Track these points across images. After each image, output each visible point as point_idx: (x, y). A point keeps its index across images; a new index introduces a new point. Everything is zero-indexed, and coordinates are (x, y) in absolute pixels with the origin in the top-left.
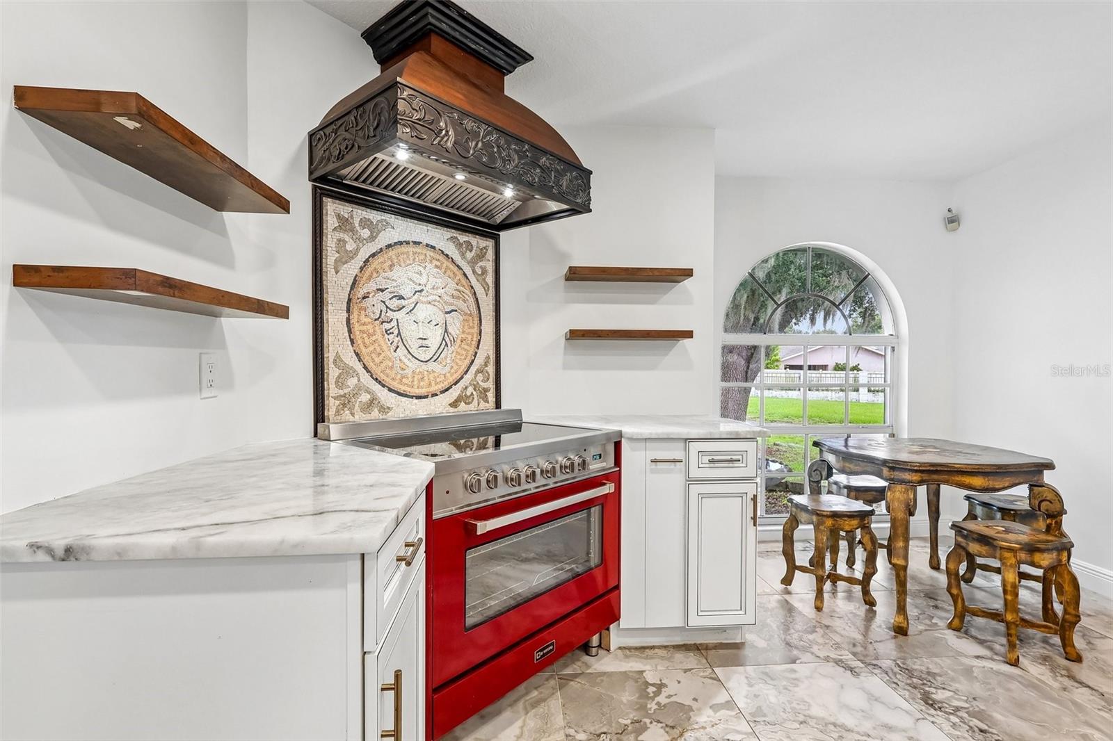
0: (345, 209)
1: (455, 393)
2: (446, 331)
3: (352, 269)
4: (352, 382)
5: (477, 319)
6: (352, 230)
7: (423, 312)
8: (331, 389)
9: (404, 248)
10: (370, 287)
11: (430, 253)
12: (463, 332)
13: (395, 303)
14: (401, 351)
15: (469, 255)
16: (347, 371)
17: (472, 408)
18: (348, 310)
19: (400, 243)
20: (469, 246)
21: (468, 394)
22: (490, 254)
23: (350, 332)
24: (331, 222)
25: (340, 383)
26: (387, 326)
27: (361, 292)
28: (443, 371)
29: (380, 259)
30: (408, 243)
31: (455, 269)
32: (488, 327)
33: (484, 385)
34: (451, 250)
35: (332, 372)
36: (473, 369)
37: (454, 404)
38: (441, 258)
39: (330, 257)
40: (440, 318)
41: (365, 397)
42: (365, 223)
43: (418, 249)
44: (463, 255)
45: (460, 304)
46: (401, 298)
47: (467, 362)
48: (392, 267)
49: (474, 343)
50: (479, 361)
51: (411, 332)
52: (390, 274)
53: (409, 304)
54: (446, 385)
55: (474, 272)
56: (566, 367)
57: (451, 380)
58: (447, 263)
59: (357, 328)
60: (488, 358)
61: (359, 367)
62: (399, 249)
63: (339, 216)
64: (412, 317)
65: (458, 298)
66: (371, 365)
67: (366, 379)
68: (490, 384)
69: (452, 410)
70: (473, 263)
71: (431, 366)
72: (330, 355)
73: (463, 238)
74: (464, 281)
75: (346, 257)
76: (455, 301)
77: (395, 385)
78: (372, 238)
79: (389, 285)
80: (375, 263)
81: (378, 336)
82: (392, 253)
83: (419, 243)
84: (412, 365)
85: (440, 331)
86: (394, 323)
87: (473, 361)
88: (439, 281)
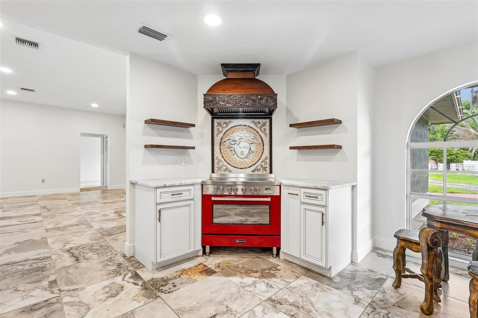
0: (219, 121)
1: (253, 168)
2: (250, 149)
3: (221, 135)
4: (221, 164)
5: (262, 145)
6: (221, 125)
7: (242, 144)
8: (216, 165)
9: (236, 127)
10: (226, 139)
11: (245, 127)
12: (257, 149)
13: (233, 142)
14: (235, 156)
15: (259, 126)
16: (220, 161)
17: (260, 173)
18: (220, 146)
19: (235, 126)
20: (259, 123)
21: (259, 168)
22: (268, 124)
23: (220, 151)
24: (216, 124)
25: (218, 164)
26: (231, 149)
27: (223, 141)
28: (249, 161)
29: (229, 131)
30: (237, 126)
31: (254, 131)
32: (267, 147)
33: (266, 166)
34: (252, 125)
35: (216, 161)
36: (260, 161)
37: (253, 171)
38: (249, 128)
39: (216, 132)
40: (248, 145)
41: (225, 168)
42: (225, 123)
43: (240, 127)
44: (256, 126)
45: (255, 141)
46: (235, 141)
47: (258, 158)
48: (232, 133)
49: (261, 153)
50: (263, 158)
51: (238, 150)
52: (232, 135)
53: (238, 142)
54: (250, 165)
55: (261, 130)
56: (298, 160)
57: (252, 164)
58: (250, 129)
59: (222, 150)
60: (267, 157)
61: (223, 160)
62: (235, 128)
63: (218, 123)
64: (238, 146)
65: (255, 139)
66: (226, 159)
67: (225, 163)
68: (268, 166)
69: (252, 173)
70: (260, 128)
71: (245, 160)
72: (215, 157)
73: (256, 121)
74: (257, 134)
75: (220, 132)
76: (254, 140)
77: (233, 165)
78: (226, 126)
79: (232, 138)
80: (227, 133)
81: (228, 152)
82: (232, 129)
83: (241, 125)
84: (239, 159)
85: (248, 149)
86: (233, 148)
87: (260, 158)
88: (248, 135)
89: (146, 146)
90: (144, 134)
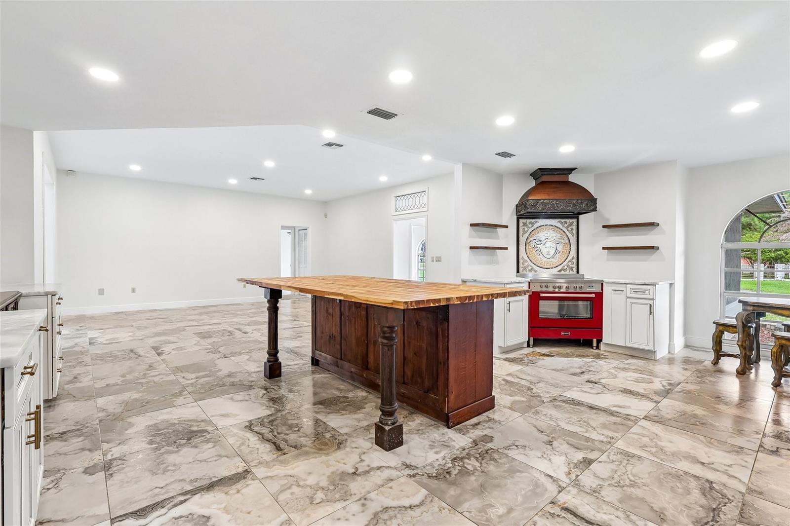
0: (525, 221)
1: (560, 268)
2: (556, 249)
3: (527, 235)
4: (526, 264)
5: (569, 245)
6: (527, 225)
7: (548, 244)
8: (521, 265)
9: (542, 227)
10: (532, 239)
11: (551, 227)
12: (563, 249)
13: (539, 242)
14: (541, 255)
15: (566, 225)
16: (525, 261)
17: (567, 272)
18: (525, 245)
19: (541, 226)
20: (566, 223)
21: (565, 268)
22: (575, 223)
23: (526, 251)
24: (521, 224)
25: (523, 264)
26: (536, 249)
27: (529, 241)
28: (555, 261)
29: (534, 231)
30: (543, 226)
31: (560, 230)
32: (574, 247)
33: (572, 266)
34: (559, 225)
35: (521, 261)
36: (567, 261)
37: (560, 271)
38: (555, 228)
39: (521, 232)
40: (554, 246)
41: (530, 268)
42: (530, 223)
43: (546, 227)
44: (563, 226)
45: (562, 241)
46: (541, 241)
47: (565, 258)
48: (538, 232)
49: (568, 253)
50: (570, 258)
51: (544, 250)
52: (537, 235)
53: (543, 242)
54: (556, 265)
55: (568, 230)
56: (608, 260)
57: (558, 264)
58: (557, 229)
59: (528, 250)
60: (573, 257)
61: (528, 260)
62: (540, 228)
63: (523, 222)
64: (544, 246)
65: (561, 239)
66: (532, 260)
67: (530, 263)
68: (575, 266)
69: (559, 273)
70: (567, 228)
71: (551, 259)
72: (520, 257)
73: (563, 220)
74: (564, 234)
75: (525, 232)
76: (560, 240)
77: (539, 265)
78: (532, 226)
79: (538, 238)
80: (533, 233)
81: (534, 252)
82: (538, 229)
83: (547, 225)
84: (545, 259)
85: (554, 249)
86: (539, 248)
87: (567, 258)
88: (554, 235)
89: (471, 248)
90: (470, 236)
